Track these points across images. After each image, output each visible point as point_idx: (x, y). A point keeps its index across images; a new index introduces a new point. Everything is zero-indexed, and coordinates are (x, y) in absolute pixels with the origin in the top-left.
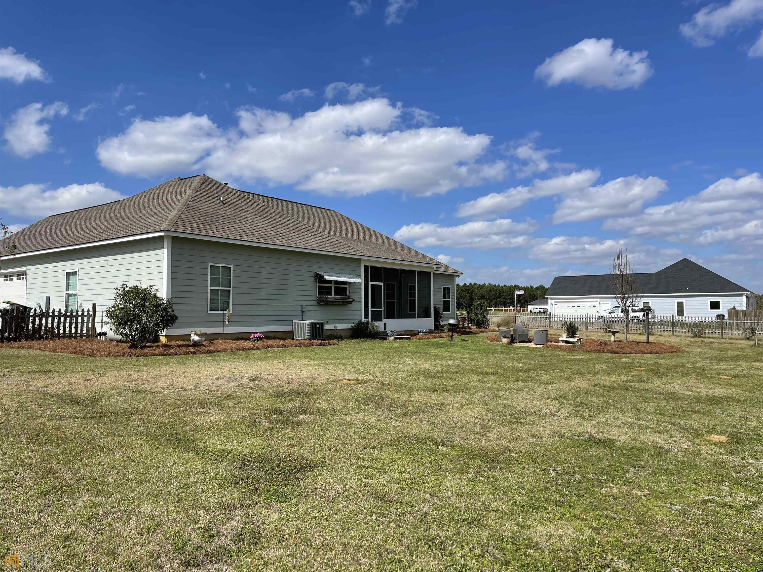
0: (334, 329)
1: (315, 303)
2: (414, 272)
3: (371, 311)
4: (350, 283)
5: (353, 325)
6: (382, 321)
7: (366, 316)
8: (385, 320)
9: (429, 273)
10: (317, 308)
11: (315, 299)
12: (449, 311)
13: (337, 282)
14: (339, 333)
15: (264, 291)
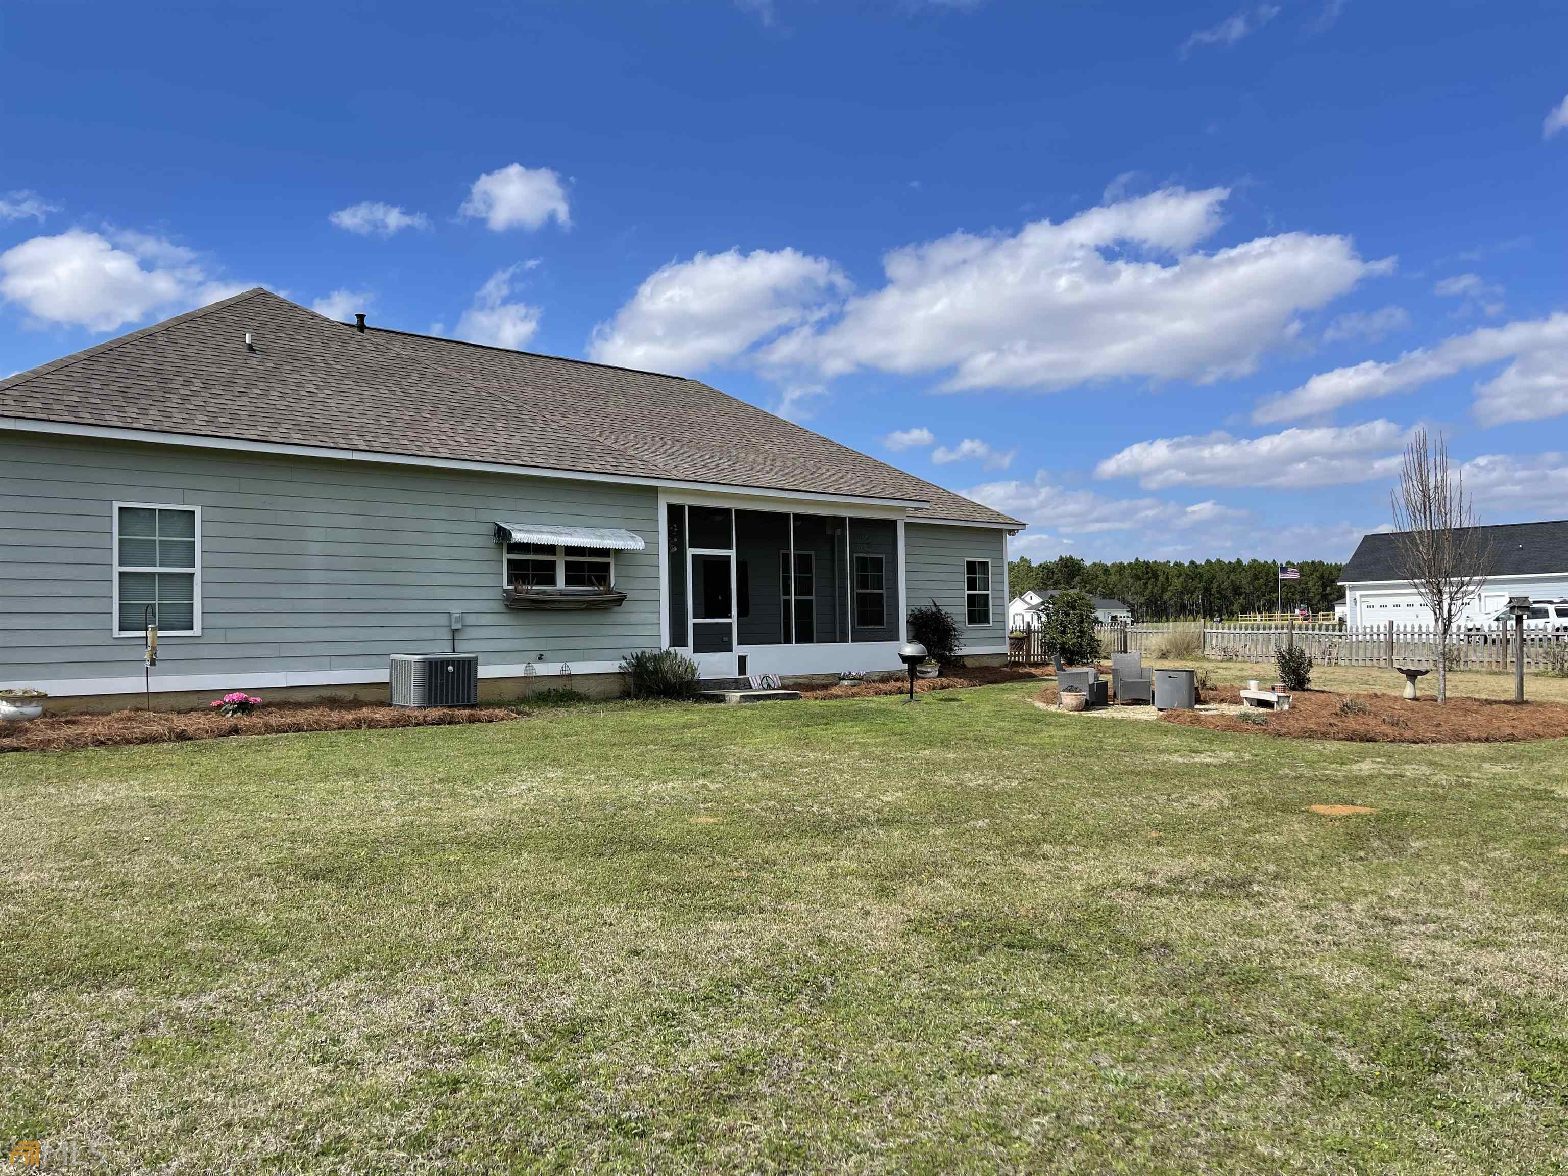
0: (563, 676)
1: (498, 606)
2: (839, 521)
3: (694, 624)
4: (618, 552)
5: (624, 663)
6: (731, 650)
7: (678, 639)
8: (739, 650)
9: (894, 522)
10: (506, 619)
11: (497, 594)
12: (988, 622)
13: (570, 550)
14: (579, 687)
15: (314, 576)
